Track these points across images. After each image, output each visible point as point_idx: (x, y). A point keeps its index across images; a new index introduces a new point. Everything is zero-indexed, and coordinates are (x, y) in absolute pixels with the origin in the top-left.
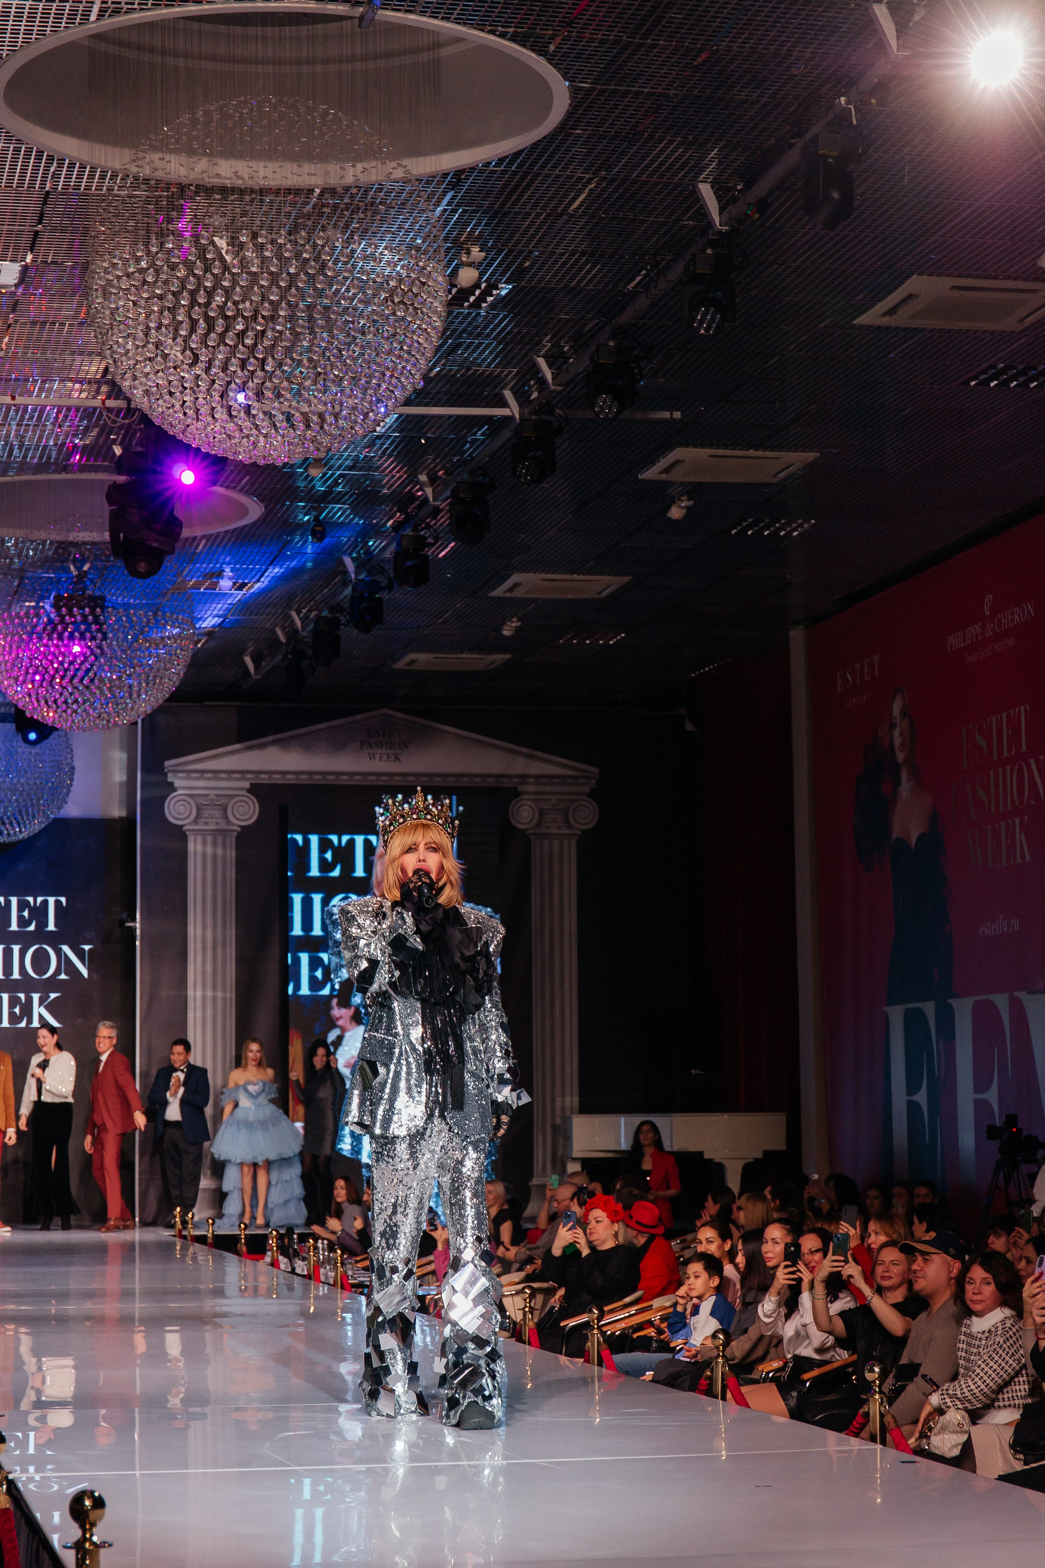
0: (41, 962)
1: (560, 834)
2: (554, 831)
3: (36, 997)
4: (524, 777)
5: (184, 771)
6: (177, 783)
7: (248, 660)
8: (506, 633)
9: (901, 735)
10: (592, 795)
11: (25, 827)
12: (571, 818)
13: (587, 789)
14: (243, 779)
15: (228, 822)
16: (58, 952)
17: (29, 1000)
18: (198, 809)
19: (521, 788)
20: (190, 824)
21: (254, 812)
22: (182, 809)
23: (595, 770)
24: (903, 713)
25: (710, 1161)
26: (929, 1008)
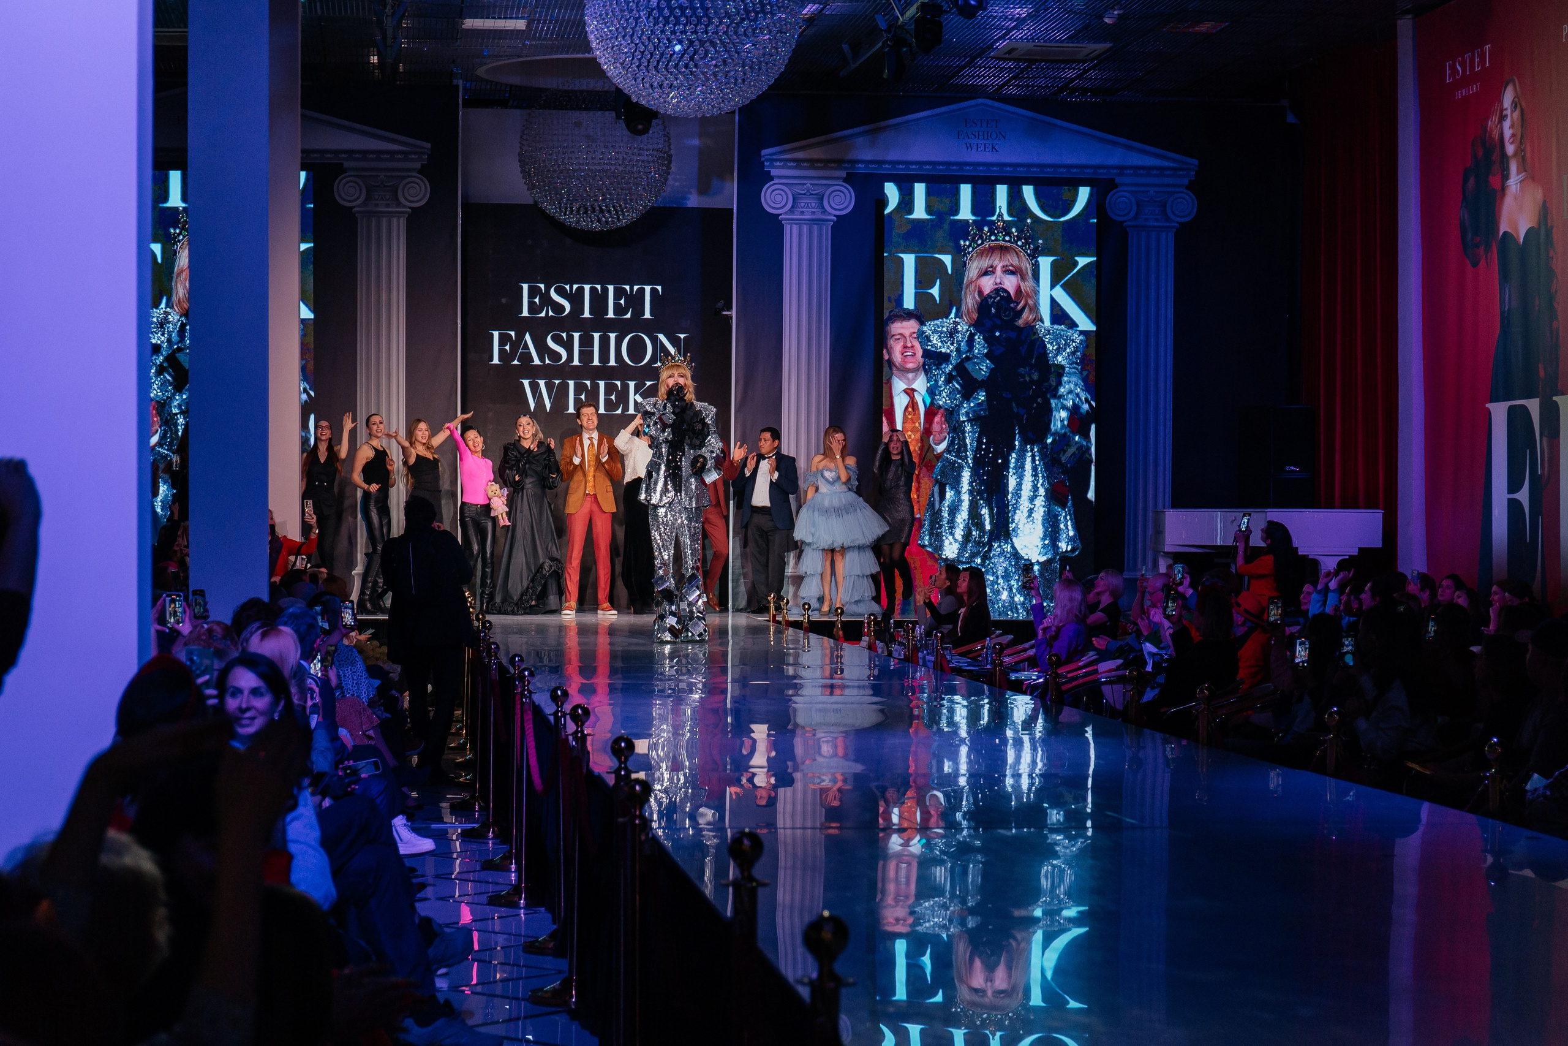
0: (636, 350)
1: (1158, 227)
2: (1152, 224)
3: (632, 384)
4: (1121, 168)
5: (780, 160)
6: (774, 172)
7: (845, 47)
8: (1107, 20)
9: (1512, 126)
10: (1190, 187)
11: (623, 215)
12: (1169, 210)
13: (1186, 181)
14: (839, 168)
15: (824, 211)
16: (655, 341)
17: (626, 388)
18: (794, 199)
19: (1118, 180)
20: (786, 213)
21: (850, 202)
22: (778, 198)
23: (1195, 162)
24: (1515, 105)
25: (1304, 557)
26: (1533, 406)
